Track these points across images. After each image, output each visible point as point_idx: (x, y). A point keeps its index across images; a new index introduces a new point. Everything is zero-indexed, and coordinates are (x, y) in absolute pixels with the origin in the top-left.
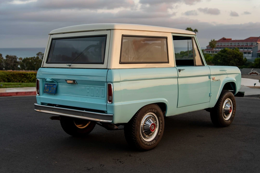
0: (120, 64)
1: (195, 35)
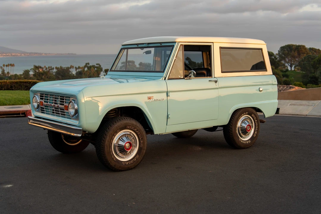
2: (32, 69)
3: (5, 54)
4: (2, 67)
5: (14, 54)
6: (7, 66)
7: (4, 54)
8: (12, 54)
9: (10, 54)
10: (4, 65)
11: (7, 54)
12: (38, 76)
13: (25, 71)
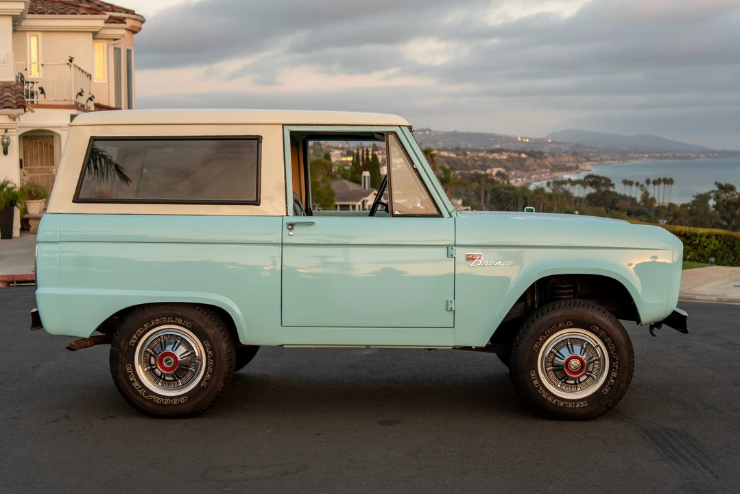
0: (73, 202)
1: (400, 126)
2: (713, 191)
3: (658, 155)
4: (642, 186)
5: (680, 155)
6: (655, 183)
7: (655, 155)
8: (676, 154)
9: (671, 155)
10: (648, 182)
11: (664, 155)
12: (725, 210)
13: (696, 197)
